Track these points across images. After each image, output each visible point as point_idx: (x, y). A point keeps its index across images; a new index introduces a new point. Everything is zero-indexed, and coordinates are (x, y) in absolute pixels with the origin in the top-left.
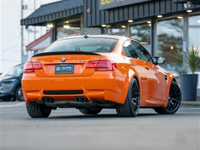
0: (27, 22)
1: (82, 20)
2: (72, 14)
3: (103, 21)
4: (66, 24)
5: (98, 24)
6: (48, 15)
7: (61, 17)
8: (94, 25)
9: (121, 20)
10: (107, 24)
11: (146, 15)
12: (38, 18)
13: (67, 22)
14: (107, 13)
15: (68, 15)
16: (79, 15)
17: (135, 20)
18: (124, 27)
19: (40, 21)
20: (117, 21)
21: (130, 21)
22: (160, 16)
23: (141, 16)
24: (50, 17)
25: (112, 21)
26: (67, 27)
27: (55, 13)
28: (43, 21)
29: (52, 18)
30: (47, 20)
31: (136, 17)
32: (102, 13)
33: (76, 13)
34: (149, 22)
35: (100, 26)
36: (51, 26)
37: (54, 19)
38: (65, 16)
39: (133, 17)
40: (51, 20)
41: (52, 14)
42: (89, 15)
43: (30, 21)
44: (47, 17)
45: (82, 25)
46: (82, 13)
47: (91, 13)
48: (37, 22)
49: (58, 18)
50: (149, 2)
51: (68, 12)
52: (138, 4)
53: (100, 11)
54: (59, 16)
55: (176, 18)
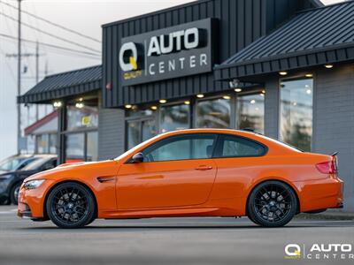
0: (26, 99)
1: (100, 97)
2: (87, 90)
3: (126, 101)
4: (79, 102)
5: (121, 104)
6: (55, 91)
7: (72, 93)
8: (115, 105)
9: (151, 99)
10: (132, 105)
11: (183, 95)
12: (41, 94)
13: (81, 99)
14: (132, 90)
15: (82, 91)
16: (95, 91)
17: (168, 101)
18: (154, 108)
19: (44, 98)
20: (145, 100)
21: (163, 101)
22: (200, 96)
23: (176, 96)
24: (58, 92)
25: (139, 101)
26: (80, 106)
27: (65, 89)
28: (49, 97)
29: (60, 94)
30: (54, 97)
31: (170, 97)
32: (126, 89)
33: (92, 88)
34: (187, 103)
35: (123, 107)
36: (58, 104)
37: (62, 96)
38: (77, 92)
39: (166, 96)
40: (58, 97)
41: (60, 90)
42: (109, 93)
43: (30, 98)
44: (53, 94)
45: (100, 104)
46: (100, 89)
47: (111, 89)
48: (40, 99)
49: (67, 94)
50: (186, 78)
51: (82, 87)
52: (173, 80)
53: (123, 88)
54: (70, 92)
55: (222, 98)
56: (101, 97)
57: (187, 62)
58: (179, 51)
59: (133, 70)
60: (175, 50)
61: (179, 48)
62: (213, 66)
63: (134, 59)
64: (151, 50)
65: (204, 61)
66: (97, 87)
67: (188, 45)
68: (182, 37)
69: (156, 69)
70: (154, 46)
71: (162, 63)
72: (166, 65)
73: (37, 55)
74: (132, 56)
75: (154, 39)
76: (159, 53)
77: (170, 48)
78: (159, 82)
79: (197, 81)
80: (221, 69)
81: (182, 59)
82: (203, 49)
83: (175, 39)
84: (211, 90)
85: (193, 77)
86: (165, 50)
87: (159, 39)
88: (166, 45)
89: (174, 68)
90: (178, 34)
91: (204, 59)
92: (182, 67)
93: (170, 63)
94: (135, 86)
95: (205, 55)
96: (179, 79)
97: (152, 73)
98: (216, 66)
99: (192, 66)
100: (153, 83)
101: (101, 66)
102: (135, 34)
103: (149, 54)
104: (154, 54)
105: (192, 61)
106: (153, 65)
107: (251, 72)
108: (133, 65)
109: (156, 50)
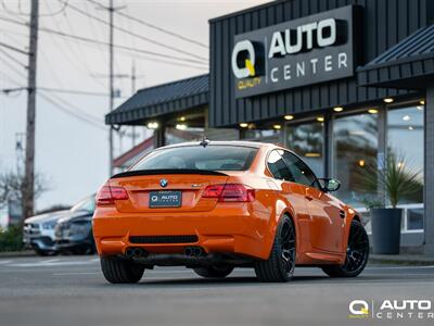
0: (117, 119)
1: (206, 115)
2: (190, 105)
3: (241, 117)
4: (181, 123)
5: (234, 122)
6: (150, 107)
7: (172, 110)
8: (226, 123)
9: (273, 114)
10: (249, 123)
11: (316, 107)
12: (132, 111)
13: (183, 119)
14: (249, 104)
15: (184, 107)
16: (202, 107)
17: (296, 116)
18: (278, 127)
19: (136, 118)
20: (265, 116)
21: (289, 118)
22: (338, 109)
23: (307, 109)
24: (153, 109)
25: (257, 118)
26: (181, 127)
27: (161, 104)
28: (142, 116)
29: (156, 111)
30: (147, 116)
31: (298, 110)
32: (241, 102)
33: (197, 103)
34: (321, 119)
35: (237, 126)
36: (154, 125)
37: (160, 113)
38: (178, 108)
39: (294, 110)
40: (154, 115)
41: (155, 106)
43: (119, 117)
44: (147, 111)
45: (207, 124)
46: (206, 105)
48: (130, 119)
49: (166, 111)
50: (320, 85)
51: (183, 102)
52: (301, 89)
53: (237, 101)
54: (168, 108)
55: (367, 112)
56: (209, 114)
57: (321, 65)
58: (310, 50)
59: (250, 77)
60: (304, 49)
61: (310, 45)
62: (355, 67)
63: (251, 63)
64: (273, 50)
65: (344, 62)
66: (203, 101)
67: (322, 42)
68: (315, 32)
69: (280, 75)
70: (277, 44)
71: (288, 67)
72: (293, 70)
73: (134, 78)
74: (249, 58)
75: (277, 35)
76: (283, 53)
77: (298, 47)
78: (285, 92)
79: (334, 90)
80: (368, 71)
81: (314, 61)
82: (342, 47)
83: (304, 34)
84: (353, 100)
85: (329, 84)
86: (291, 49)
87: (283, 35)
88: (293, 42)
89: (303, 73)
90: (308, 28)
91: (344, 59)
92: (314, 71)
93: (298, 66)
94: (253, 98)
95: (344, 54)
96: (310, 87)
97: (275, 80)
98: (359, 68)
99: (328, 69)
100: (276, 94)
101: (208, 75)
102: (252, 29)
103: (271, 55)
104: (278, 55)
105: (327, 63)
106: (275, 69)
107: (407, 74)
108: (249, 70)
109: (280, 49)
